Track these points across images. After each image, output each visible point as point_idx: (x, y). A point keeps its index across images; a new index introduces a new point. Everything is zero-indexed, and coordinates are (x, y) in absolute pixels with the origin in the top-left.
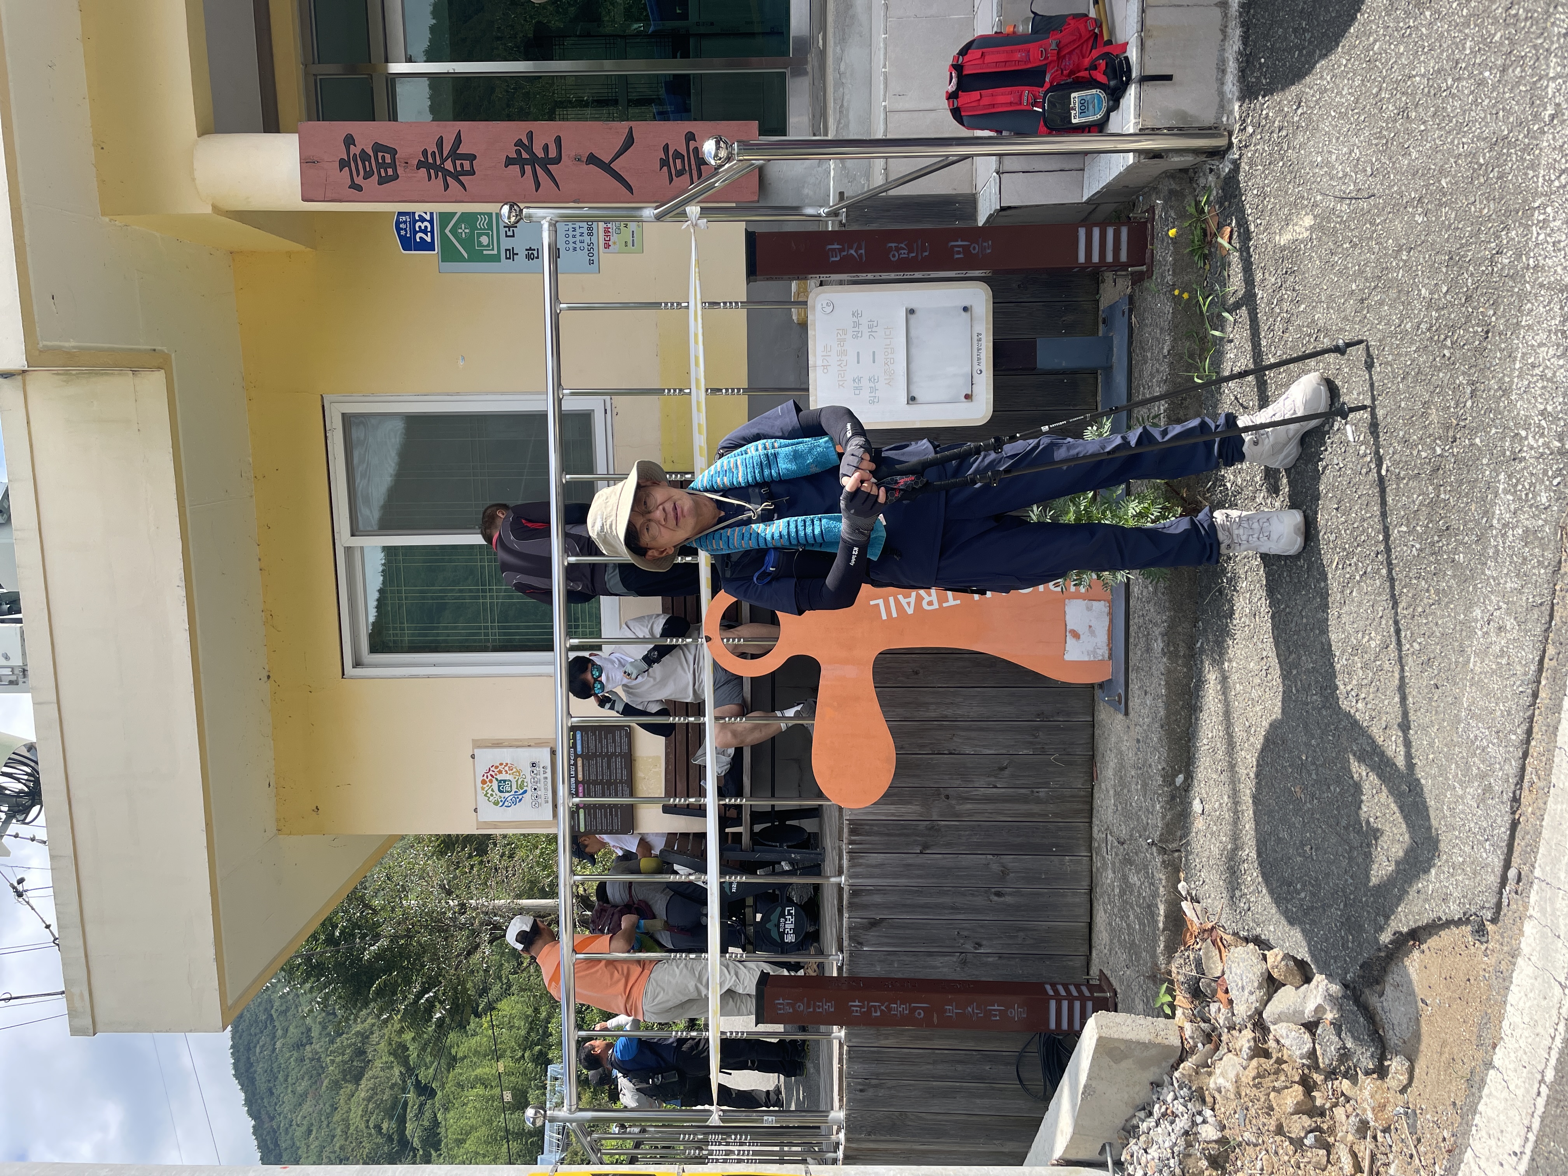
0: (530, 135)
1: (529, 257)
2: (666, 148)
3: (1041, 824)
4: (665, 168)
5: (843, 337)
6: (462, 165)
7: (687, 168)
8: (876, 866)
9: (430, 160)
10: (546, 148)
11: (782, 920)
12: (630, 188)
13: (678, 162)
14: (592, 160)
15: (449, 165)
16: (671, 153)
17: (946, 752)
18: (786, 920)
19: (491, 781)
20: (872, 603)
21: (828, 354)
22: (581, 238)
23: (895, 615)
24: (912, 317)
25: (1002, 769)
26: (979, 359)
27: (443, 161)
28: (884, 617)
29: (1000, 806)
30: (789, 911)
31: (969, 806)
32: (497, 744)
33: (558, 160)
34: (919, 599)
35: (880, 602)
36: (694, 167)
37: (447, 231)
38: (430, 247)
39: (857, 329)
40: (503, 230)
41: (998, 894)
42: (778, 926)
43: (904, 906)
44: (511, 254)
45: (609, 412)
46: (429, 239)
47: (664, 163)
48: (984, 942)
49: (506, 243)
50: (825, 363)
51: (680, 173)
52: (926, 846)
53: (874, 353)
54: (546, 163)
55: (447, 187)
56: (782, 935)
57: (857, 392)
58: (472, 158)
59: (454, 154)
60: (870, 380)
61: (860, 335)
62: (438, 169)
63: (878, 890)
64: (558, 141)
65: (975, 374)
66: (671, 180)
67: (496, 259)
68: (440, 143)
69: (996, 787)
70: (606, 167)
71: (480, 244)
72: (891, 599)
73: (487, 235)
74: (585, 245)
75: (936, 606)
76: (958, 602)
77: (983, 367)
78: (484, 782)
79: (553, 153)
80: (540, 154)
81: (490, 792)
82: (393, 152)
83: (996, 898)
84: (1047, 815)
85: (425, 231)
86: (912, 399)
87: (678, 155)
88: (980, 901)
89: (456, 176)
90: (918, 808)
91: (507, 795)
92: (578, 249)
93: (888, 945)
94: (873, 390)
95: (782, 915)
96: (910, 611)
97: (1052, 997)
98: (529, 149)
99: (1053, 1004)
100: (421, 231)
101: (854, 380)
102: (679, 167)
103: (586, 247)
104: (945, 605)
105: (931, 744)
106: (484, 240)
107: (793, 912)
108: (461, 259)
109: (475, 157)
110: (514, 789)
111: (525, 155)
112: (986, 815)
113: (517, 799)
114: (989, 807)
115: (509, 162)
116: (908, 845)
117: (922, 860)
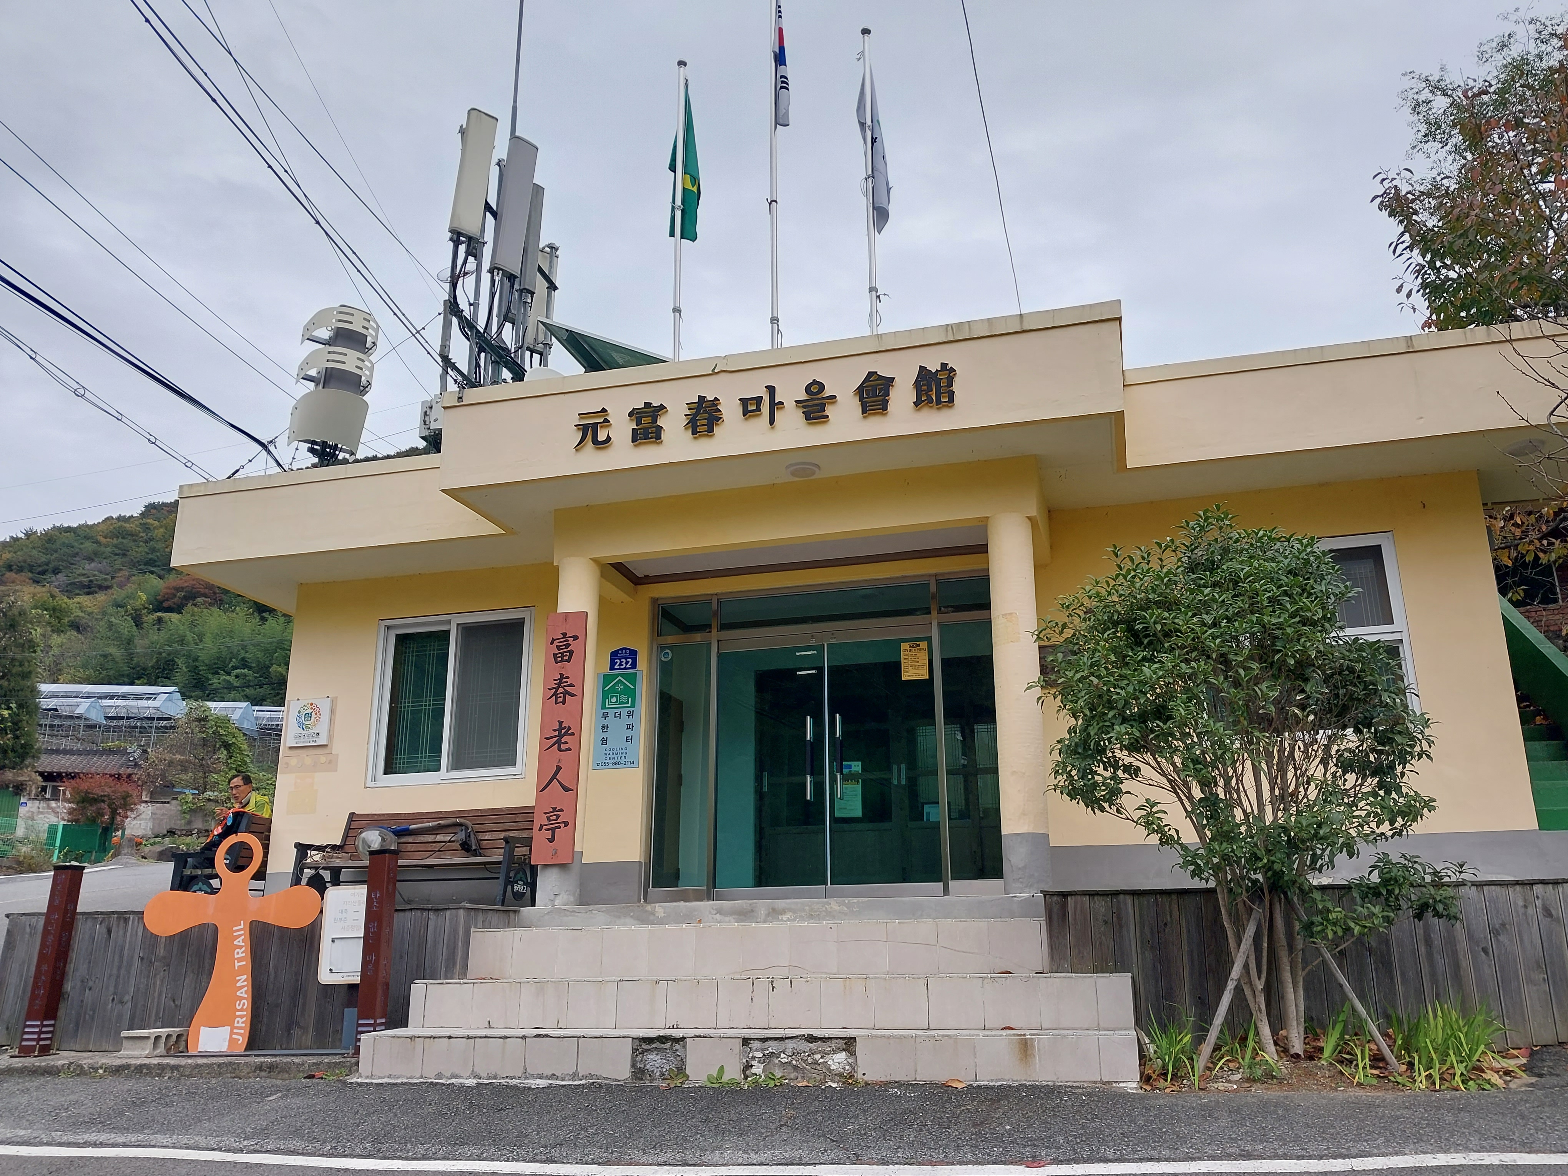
0: (573, 734)
1: (603, 727)
2: (562, 810)
4: (552, 810)
6: (560, 697)
7: (551, 822)
8: (137, 931)
9: (564, 680)
10: (566, 743)
12: (543, 790)
13: (554, 817)
14: (559, 768)
15: (561, 690)
19: (312, 708)
20: (243, 922)
21: (360, 896)
22: (611, 758)
23: (235, 934)
25: (174, 1001)
27: (563, 687)
28: (234, 929)
29: (156, 1000)
31: (158, 983)
32: (333, 712)
33: (560, 750)
34: (240, 947)
35: (242, 927)
36: (551, 826)
37: (620, 678)
38: (612, 668)
40: (618, 710)
41: (113, 1000)
43: (115, 947)
44: (605, 716)
45: (515, 777)
46: (616, 667)
47: (554, 809)
49: (611, 713)
50: (356, 894)
51: (548, 818)
52: (142, 959)
54: (559, 743)
55: (550, 689)
58: (564, 703)
59: (566, 693)
62: (559, 685)
63: (125, 932)
64: (569, 750)
65: (341, 974)
66: (545, 813)
67: (604, 707)
68: (572, 685)
69: (166, 998)
70: (554, 777)
71: (612, 697)
72: (242, 932)
73: (617, 702)
74: (607, 761)
75: (236, 956)
76: (237, 968)
77: (345, 978)
78: (312, 704)
79: (563, 747)
80: (563, 740)
81: (306, 708)
82: (569, 661)
83: (111, 998)
85: (621, 665)
86: (332, 941)
87: (558, 817)
88: (112, 989)
89: (555, 694)
90: (162, 954)
91: (303, 719)
92: (606, 756)
93: (98, 939)
94: (341, 920)
96: (236, 943)
97: (42, 1023)
98: (566, 734)
99: (39, 1023)
100: (621, 662)
101: (346, 910)
102: (552, 818)
104: (236, 961)
106: (614, 700)
108: (604, 688)
109: (564, 704)
110: (306, 723)
111: (563, 731)
113: (300, 725)
114: (156, 994)
115: (561, 723)
116: (144, 949)
117: (136, 957)
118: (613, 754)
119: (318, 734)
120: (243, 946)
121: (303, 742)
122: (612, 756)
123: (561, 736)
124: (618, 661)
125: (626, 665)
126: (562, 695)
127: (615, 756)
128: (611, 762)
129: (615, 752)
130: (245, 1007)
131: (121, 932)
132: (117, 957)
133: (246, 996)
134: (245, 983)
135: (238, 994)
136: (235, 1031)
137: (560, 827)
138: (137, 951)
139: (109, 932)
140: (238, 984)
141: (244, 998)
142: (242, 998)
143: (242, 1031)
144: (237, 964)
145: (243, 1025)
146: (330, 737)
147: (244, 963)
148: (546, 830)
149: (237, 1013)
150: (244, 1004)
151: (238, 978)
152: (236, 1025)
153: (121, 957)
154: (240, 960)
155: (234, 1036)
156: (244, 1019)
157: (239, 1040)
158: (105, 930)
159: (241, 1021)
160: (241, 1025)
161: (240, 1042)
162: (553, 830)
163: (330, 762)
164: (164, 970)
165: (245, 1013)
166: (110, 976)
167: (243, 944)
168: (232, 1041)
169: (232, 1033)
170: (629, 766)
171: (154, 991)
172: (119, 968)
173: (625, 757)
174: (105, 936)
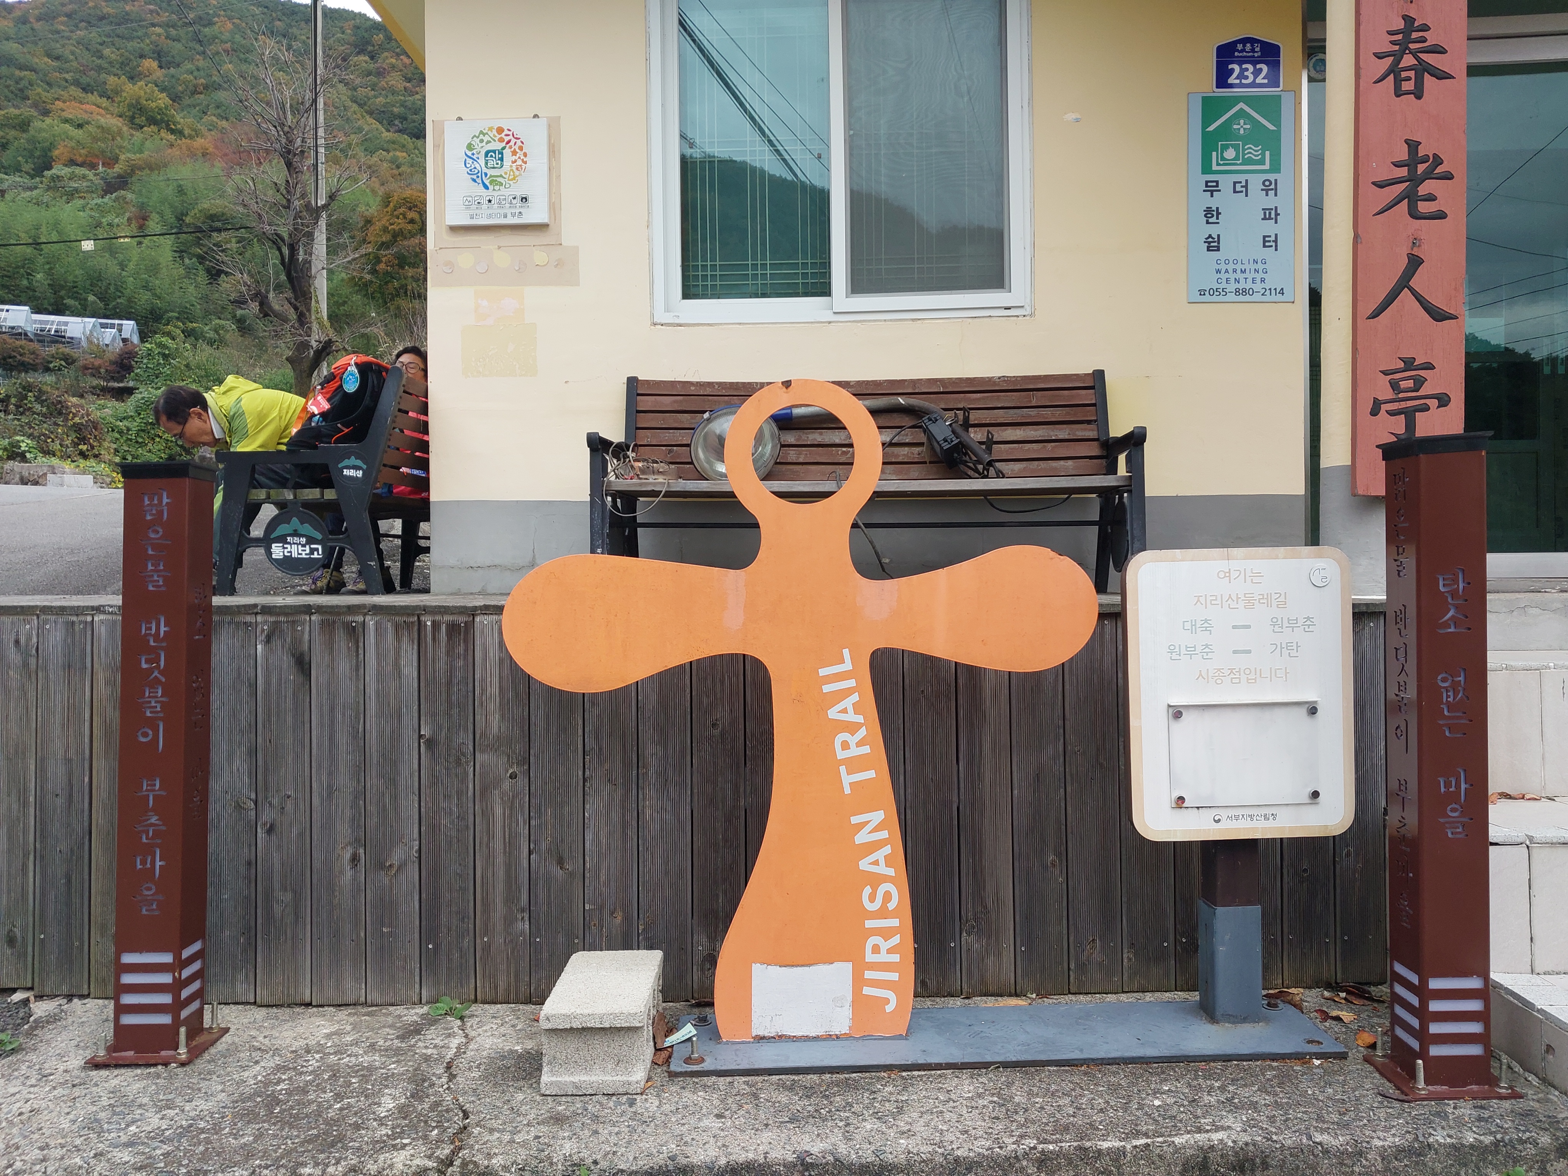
0: (1448, 176)
1: (1208, 212)
2: (1429, 367)
3: (471, 926)
4: (1402, 365)
5: (1274, 603)
6: (1408, 79)
7: (1401, 395)
9: (1414, 35)
10: (1431, 198)
11: (303, 540)
12: (1375, 315)
13: (1410, 383)
14: (1415, 262)
15: (1408, 60)
16: (1422, 373)
17: (587, 773)
18: (304, 546)
19: (501, 140)
20: (846, 652)
21: (1248, 579)
22: (1233, 280)
23: (826, 688)
24: (1303, 711)
25: (560, 862)
26: (1237, 818)
27: (1414, 53)
28: (823, 672)
29: (500, 860)
30: (317, 550)
31: (498, 811)
32: (553, 151)
33: (1414, 214)
34: (852, 728)
35: (847, 666)
36: (1403, 405)
38: (1222, 82)
39: (1286, 624)
40: (1242, 178)
41: (355, 859)
42: (296, 534)
43: (332, 709)
44: (1212, 188)
45: (1008, 313)
46: (1231, 80)
47: (1409, 364)
48: (274, 837)
49: (1226, 182)
50: (1234, 575)
51: (1394, 385)
52: (431, 743)
53: (1249, 652)
54: (1411, 197)
55: (1379, 56)
56: (282, 540)
57: (1188, 626)
58: (1418, 93)
59: (1422, 69)
60: (1207, 646)
61: (1277, 629)
62: (1403, 46)
63: (359, 667)
64: (1441, 216)
65: (1214, 812)
66: (1385, 373)
67: (1206, 168)
68: (1438, 50)
69: (530, 853)
70: (1404, 283)
71: (1225, 148)
72: (852, 683)
73: (1237, 158)
74: (1224, 285)
75: (841, 755)
76: (847, 791)
77: (1225, 824)
78: (500, 130)
79: (1424, 207)
80: (1423, 190)
81: (486, 138)
83: (348, 855)
84: (486, 934)
85: (1241, 76)
86: (1177, 713)
87: (1419, 383)
88: (344, 830)
89: (1394, 70)
90: (495, 730)
91: (482, 162)
92: (1219, 275)
93: (268, 683)
94: (1188, 652)
95: (311, 540)
96: (833, 713)
97: (177, 956)
98: (1429, 175)
99: (167, 958)
100: (1243, 70)
101: (1206, 621)
102: (1403, 384)
103: (1221, 286)
104: (843, 769)
105: (600, 749)
106: (1230, 154)
107: (315, 555)
108: (1205, 124)
109: (1419, 97)
110: (490, 172)
111: (1421, 168)
112: (485, 839)
113: (476, 177)
114: (498, 845)
115: (1413, 146)
116: (433, 715)
117: (409, 738)
118: (1235, 271)
119: (524, 199)
120: (858, 726)
121: (490, 216)
122: (1232, 276)
123: (1415, 180)
124: (1236, 67)
125: (1255, 78)
126: (1412, 74)
127: (1238, 275)
128: (1232, 287)
129: (1239, 267)
130: (892, 906)
131: (344, 666)
132: (343, 739)
133: (891, 872)
134: (884, 834)
135: (864, 865)
136: (869, 975)
137: (1426, 408)
138: (409, 720)
139: (303, 664)
140: (862, 838)
141: (885, 879)
142: (875, 880)
143: (894, 976)
144: (847, 779)
145: (896, 958)
146: (554, 208)
147: (871, 774)
148: (1392, 413)
149: (869, 924)
150: (887, 896)
151: (855, 820)
152: (870, 957)
153: (359, 738)
154: (854, 765)
155: (867, 990)
156: (896, 940)
157: (887, 1001)
158: (286, 661)
159: (885, 946)
160: (883, 957)
161: (889, 1008)
162: (1408, 414)
163: (559, 264)
164: (513, 776)
165: (895, 922)
166: (331, 791)
167: (860, 719)
168: (860, 1003)
169: (858, 981)
170: (1274, 298)
171: (490, 835)
172: (361, 768)
173: (1263, 280)
174: (291, 676)
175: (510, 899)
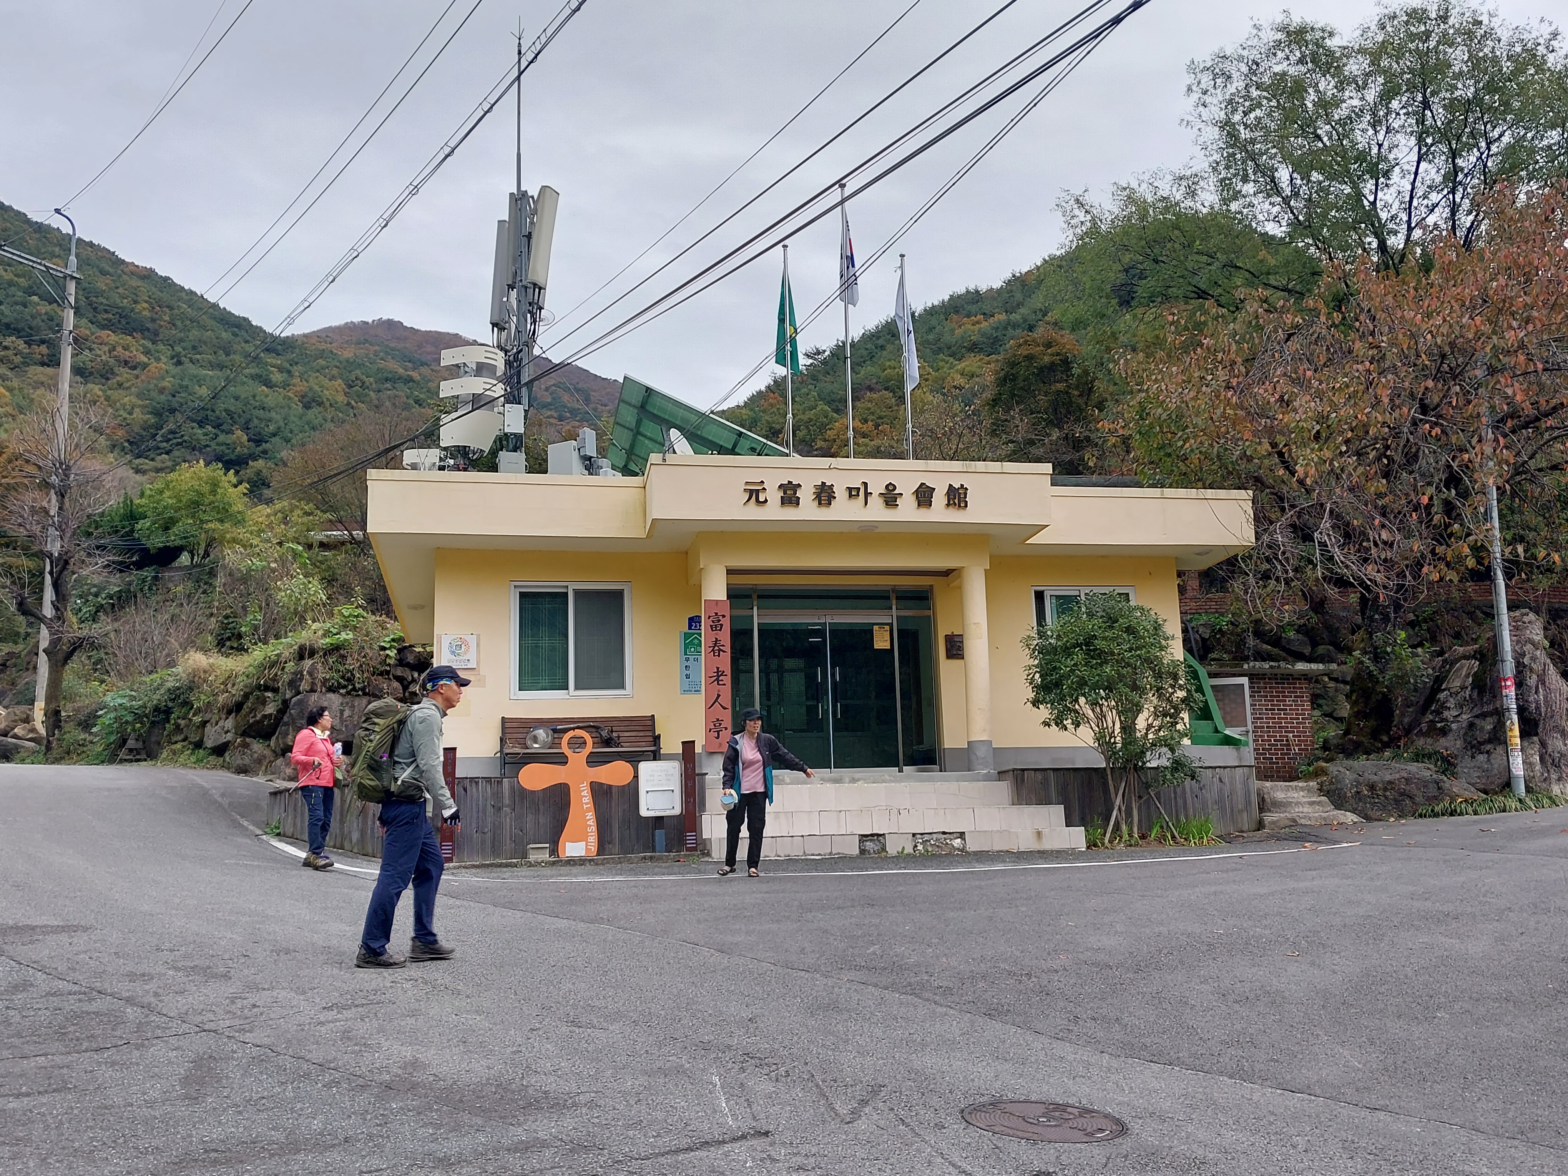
0: (726, 675)
1: (686, 667)
2: (722, 720)
5: (666, 771)
9: (718, 642)
10: (722, 680)
12: (710, 708)
14: (719, 696)
15: (716, 648)
19: (461, 642)
20: (585, 782)
23: (581, 789)
24: (671, 791)
26: (659, 812)
27: (718, 646)
28: (580, 786)
33: (719, 684)
35: (585, 785)
36: (717, 730)
37: (695, 636)
38: (690, 628)
39: (668, 775)
40: (696, 657)
44: (687, 660)
45: (625, 696)
47: (718, 720)
49: (691, 658)
51: (715, 725)
53: (661, 780)
54: (718, 680)
55: (710, 647)
57: (650, 776)
59: (720, 650)
60: (653, 780)
62: (715, 645)
64: (725, 684)
65: (655, 811)
66: (713, 722)
67: (686, 654)
68: (723, 645)
69: (515, 829)
70: (716, 700)
71: (690, 648)
72: (586, 788)
73: (694, 651)
75: (584, 802)
78: (460, 638)
81: (456, 641)
82: (720, 630)
85: (695, 627)
86: (647, 792)
87: (720, 724)
89: (713, 650)
91: (455, 649)
94: (650, 780)
96: (582, 794)
101: (653, 775)
106: (693, 649)
108: (685, 641)
109: (719, 657)
110: (457, 652)
111: (720, 673)
113: (452, 653)
115: (718, 668)
118: (694, 685)
120: (587, 796)
123: (718, 676)
124: (693, 624)
126: (717, 651)
131: (474, 790)
133: (593, 824)
134: (592, 817)
135: (588, 822)
136: (588, 843)
137: (722, 730)
138: (489, 801)
139: (465, 790)
140: (588, 818)
142: (590, 826)
143: (593, 843)
144: (585, 807)
145: (594, 840)
147: (590, 806)
148: (714, 732)
149: (589, 834)
150: (592, 829)
151: (586, 814)
152: (588, 840)
153: (478, 805)
154: (586, 804)
155: (588, 847)
156: (594, 837)
159: (591, 838)
161: (593, 850)
162: (718, 732)
165: (593, 833)
168: (587, 850)
174: (463, 792)
175: (511, 839)
